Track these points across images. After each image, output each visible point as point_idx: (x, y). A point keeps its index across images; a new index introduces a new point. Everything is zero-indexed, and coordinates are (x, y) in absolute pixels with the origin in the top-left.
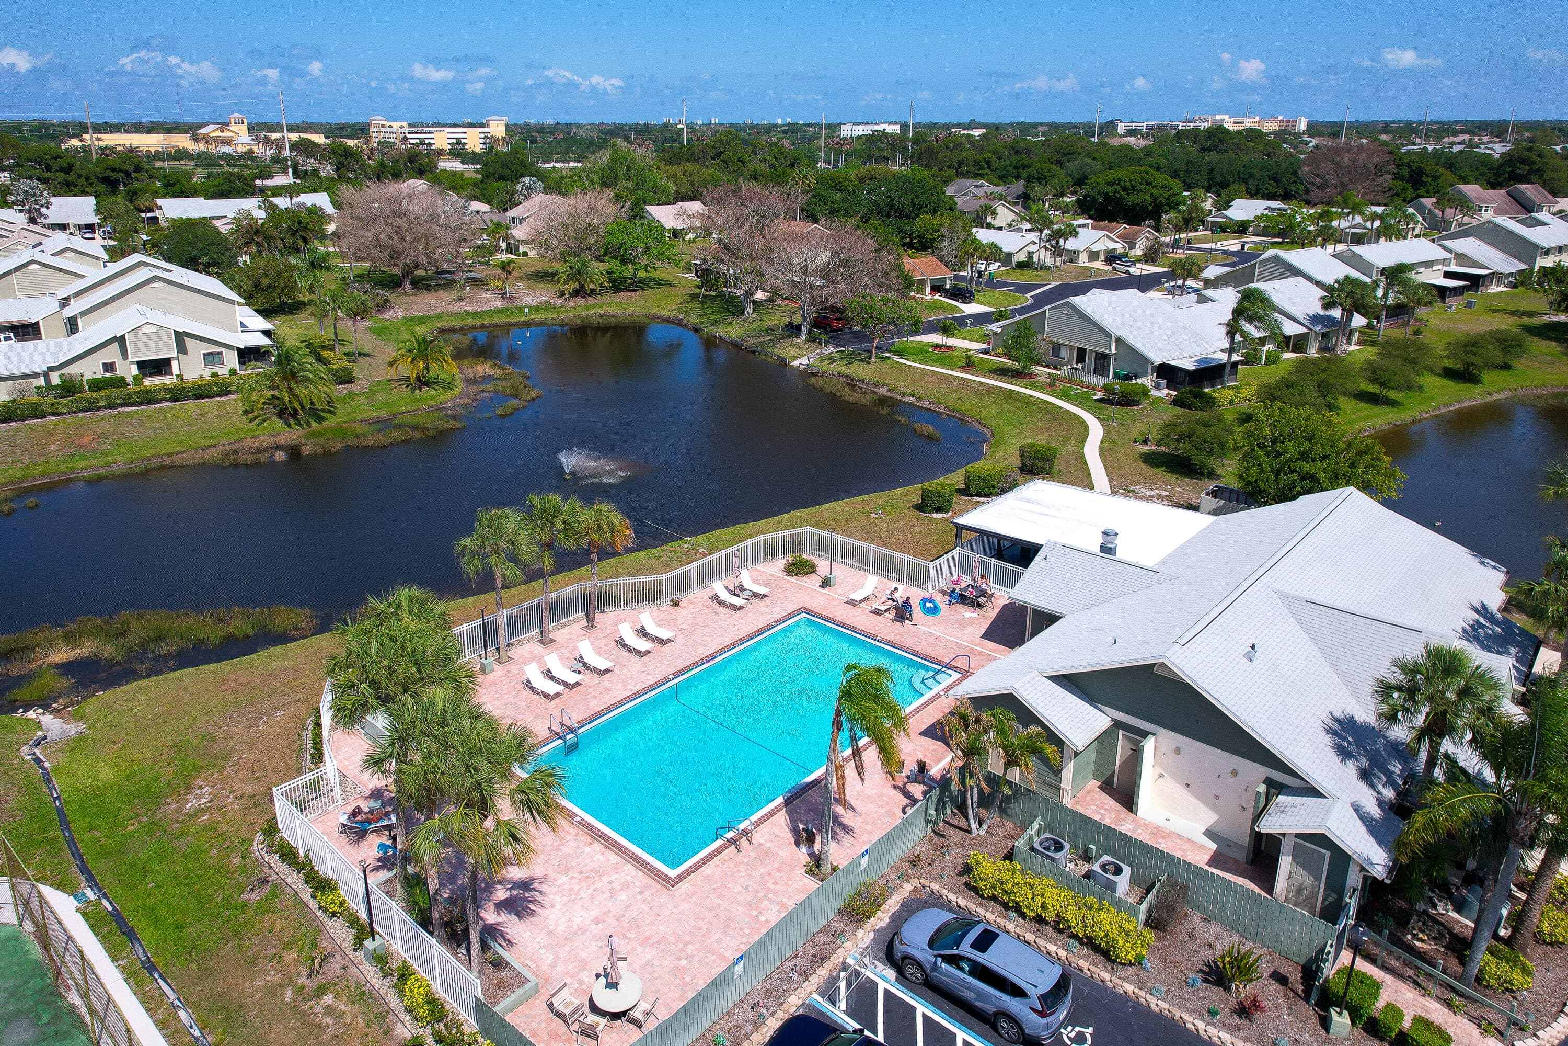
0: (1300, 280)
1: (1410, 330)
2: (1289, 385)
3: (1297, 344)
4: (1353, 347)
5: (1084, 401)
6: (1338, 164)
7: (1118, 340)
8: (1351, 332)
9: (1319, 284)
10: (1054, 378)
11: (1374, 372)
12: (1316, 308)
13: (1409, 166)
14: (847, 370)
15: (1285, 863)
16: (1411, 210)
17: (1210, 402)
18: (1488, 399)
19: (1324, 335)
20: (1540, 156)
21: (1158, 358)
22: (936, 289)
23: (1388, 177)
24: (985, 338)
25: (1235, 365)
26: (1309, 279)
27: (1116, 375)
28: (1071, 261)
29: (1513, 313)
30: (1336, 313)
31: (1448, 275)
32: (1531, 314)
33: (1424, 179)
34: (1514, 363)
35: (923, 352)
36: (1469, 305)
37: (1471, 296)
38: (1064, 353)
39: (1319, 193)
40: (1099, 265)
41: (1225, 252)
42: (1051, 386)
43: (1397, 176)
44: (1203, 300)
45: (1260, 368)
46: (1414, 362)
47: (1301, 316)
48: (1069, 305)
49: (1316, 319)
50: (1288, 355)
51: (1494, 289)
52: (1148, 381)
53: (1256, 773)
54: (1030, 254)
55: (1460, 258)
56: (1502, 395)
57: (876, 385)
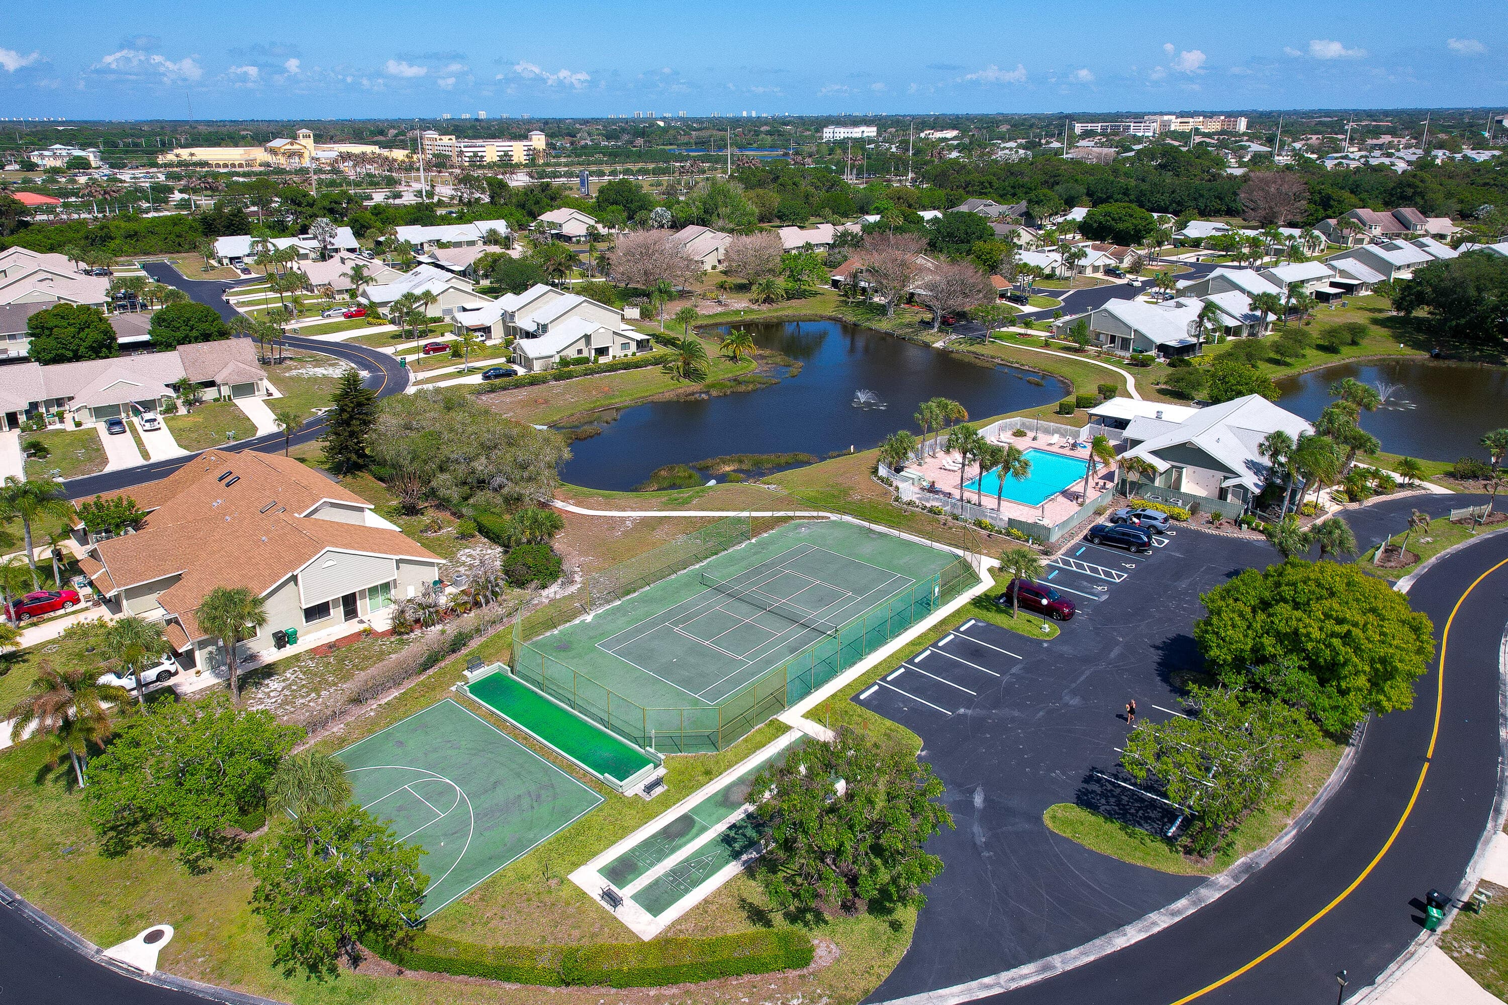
0: (1237, 293)
1: (1303, 321)
2: (1230, 355)
3: (1236, 331)
4: (1268, 333)
5: (1119, 364)
6: (1268, 192)
7: (1135, 331)
8: (1267, 324)
9: (1249, 294)
10: (1100, 352)
11: (1277, 347)
12: (1246, 310)
13: (1320, 193)
14: (972, 349)
15: (1229, 496)
16: (1316, 233)
17: (1188, 364)
18: (1343, 362)
19: (1251, 326)
20: (1422, 181)
21: (1159, 341)
22: (1002, 296)
23: (1304, 202)
24: (1049, 328)
25: (1201, 344)
26: (1243, 290)
27: (1134, 350)
28: (1080, 273)
29: (1370, 310)
30: (1258, 313)
31: (1333, 285)
32: (1380, 311)
33: (1332, 203)
34: (1360, 341)
35: (1013, 337)
36: (1344, 305)
37: (1345, 299)
38: (1102, 337)
39: (1253, 214)
40: (1100, 275)
41: (1186, 263)
42: (1098, 356)
43: (1310, 201)
44: (1179, 305)
45: (1214, 345)
46: (1300, 342)
47: (1238, 315)
48: (1106, 310)
49: (1246, 317)
50: (1230, 338)
51: (1364, 293)
52: (1153, 353)
53: (1220, 475)
54: (1053, 269)
55: (1343, 273)
56: (1351, 360)
57: (992, 357)
